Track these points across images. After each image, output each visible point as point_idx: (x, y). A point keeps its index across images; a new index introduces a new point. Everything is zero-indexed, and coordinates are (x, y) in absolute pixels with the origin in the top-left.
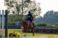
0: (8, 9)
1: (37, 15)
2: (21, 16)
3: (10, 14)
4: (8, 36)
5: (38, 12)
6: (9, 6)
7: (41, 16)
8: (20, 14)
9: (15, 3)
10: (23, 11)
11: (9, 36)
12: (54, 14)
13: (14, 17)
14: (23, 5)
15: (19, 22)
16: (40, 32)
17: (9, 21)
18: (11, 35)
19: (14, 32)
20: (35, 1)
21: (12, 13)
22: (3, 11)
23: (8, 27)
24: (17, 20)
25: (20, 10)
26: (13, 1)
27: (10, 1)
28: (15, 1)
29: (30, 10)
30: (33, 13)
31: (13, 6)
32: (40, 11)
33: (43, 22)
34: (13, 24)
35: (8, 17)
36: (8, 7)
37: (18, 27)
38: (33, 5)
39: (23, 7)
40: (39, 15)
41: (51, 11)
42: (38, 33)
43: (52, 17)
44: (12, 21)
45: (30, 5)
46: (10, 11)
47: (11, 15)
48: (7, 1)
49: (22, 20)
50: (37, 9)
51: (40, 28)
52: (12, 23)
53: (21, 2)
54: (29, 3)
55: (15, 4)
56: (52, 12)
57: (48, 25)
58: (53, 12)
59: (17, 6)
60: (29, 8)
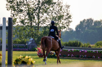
0: (14, 15)
1: (65, 27)
2: (37, 29)
3: (17, 24)
4: (13, 64)
5: (66, 21)
6: (14, 10)
7: (70, 29)
8: (34, 24)
9: (25, 5)
10: (39, 19)
11: (15, 63)
12: (93, 24)
13: (24, 29)
14: (40, 8)
15: (32, 39)
16: (69, 56)
17: (15, 37)
18: (18, 63)
19: (24, 57)
20: (61, 1)
21: (20, 24)
22: (4, 19)
23: (14, 47)
24: (28, 36)
25: (34, 18)
26: (22, 1)
27: (17, 2)
28: (25, 1)
29: (51, 17)
30: (58, 24)
31: (21, 11)
32: (70, 20)
33: (74, 39)
34: (21, 43)
35: (14, 31)
36: (13, 12)
37: (30, 47)
38: (58, 8)
39: (39, 12)
40: (68, 26)
41: (88, 20)
42: (65, 59)
43: (91, 31)
44: (20, 37)
45: (51, 9)
46: (16, 19)
47: (18, 26)
48: (11, 2)
49: (38, 35)
50: (63, 15)
51: (69, 50)
52: (20, 40)
53: (36, 3)
54: (49, 5)
55: (25, 8)
56: (90, 21)
57: (83, 44)
58: (92, 21)
59: (28, 10)
60: (50, 14)
